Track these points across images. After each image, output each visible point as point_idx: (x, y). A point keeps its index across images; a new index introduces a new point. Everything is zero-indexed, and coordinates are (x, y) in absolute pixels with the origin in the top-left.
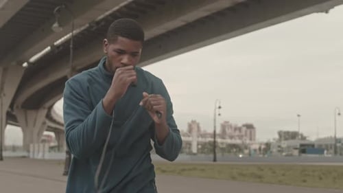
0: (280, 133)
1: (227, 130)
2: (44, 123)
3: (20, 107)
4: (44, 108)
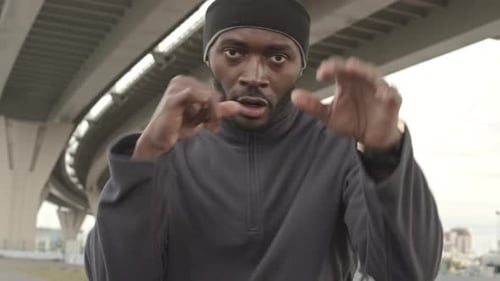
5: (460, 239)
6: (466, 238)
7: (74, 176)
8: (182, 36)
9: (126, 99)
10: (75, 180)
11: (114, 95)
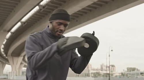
0: (128, 69)
1: (103, 67)
2: (21, 63)
3: (10, 56)
4: (21, 56)
5: (112, 68)
6: (114, 67)
7: (3, 52)
8: (28, 17)
9: (26, 24)
10: (3, 53)
11: (12, 33)
